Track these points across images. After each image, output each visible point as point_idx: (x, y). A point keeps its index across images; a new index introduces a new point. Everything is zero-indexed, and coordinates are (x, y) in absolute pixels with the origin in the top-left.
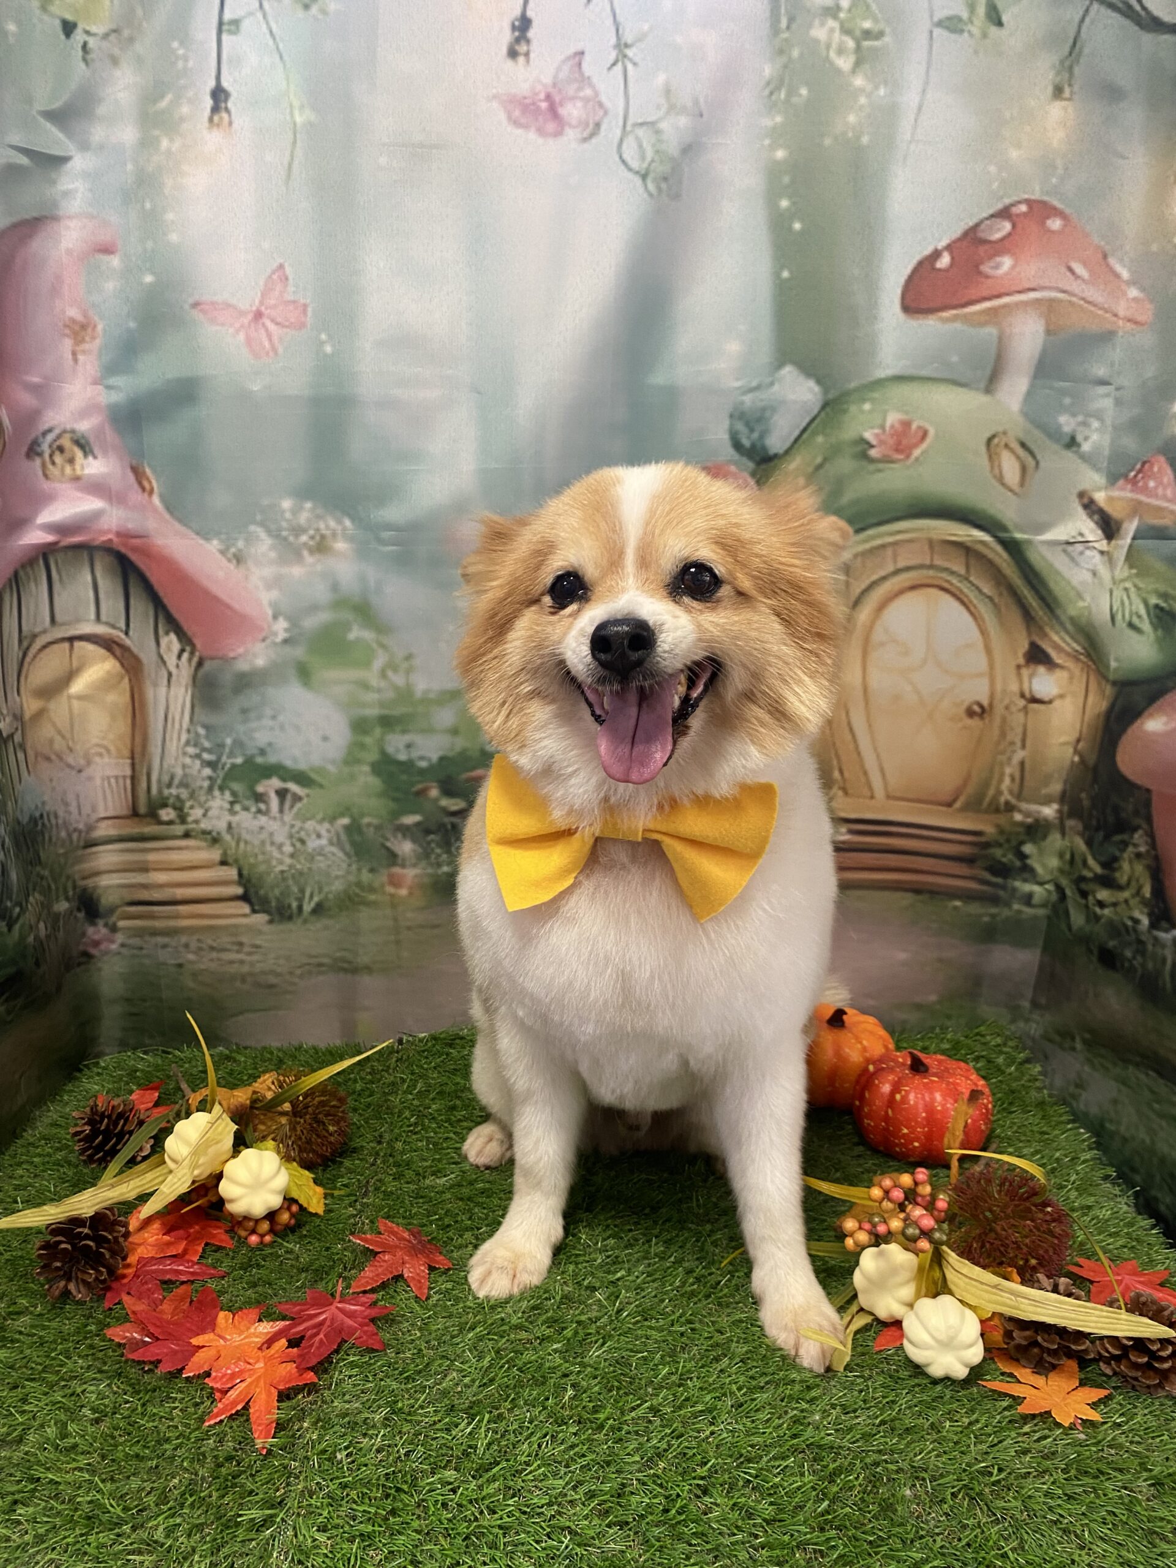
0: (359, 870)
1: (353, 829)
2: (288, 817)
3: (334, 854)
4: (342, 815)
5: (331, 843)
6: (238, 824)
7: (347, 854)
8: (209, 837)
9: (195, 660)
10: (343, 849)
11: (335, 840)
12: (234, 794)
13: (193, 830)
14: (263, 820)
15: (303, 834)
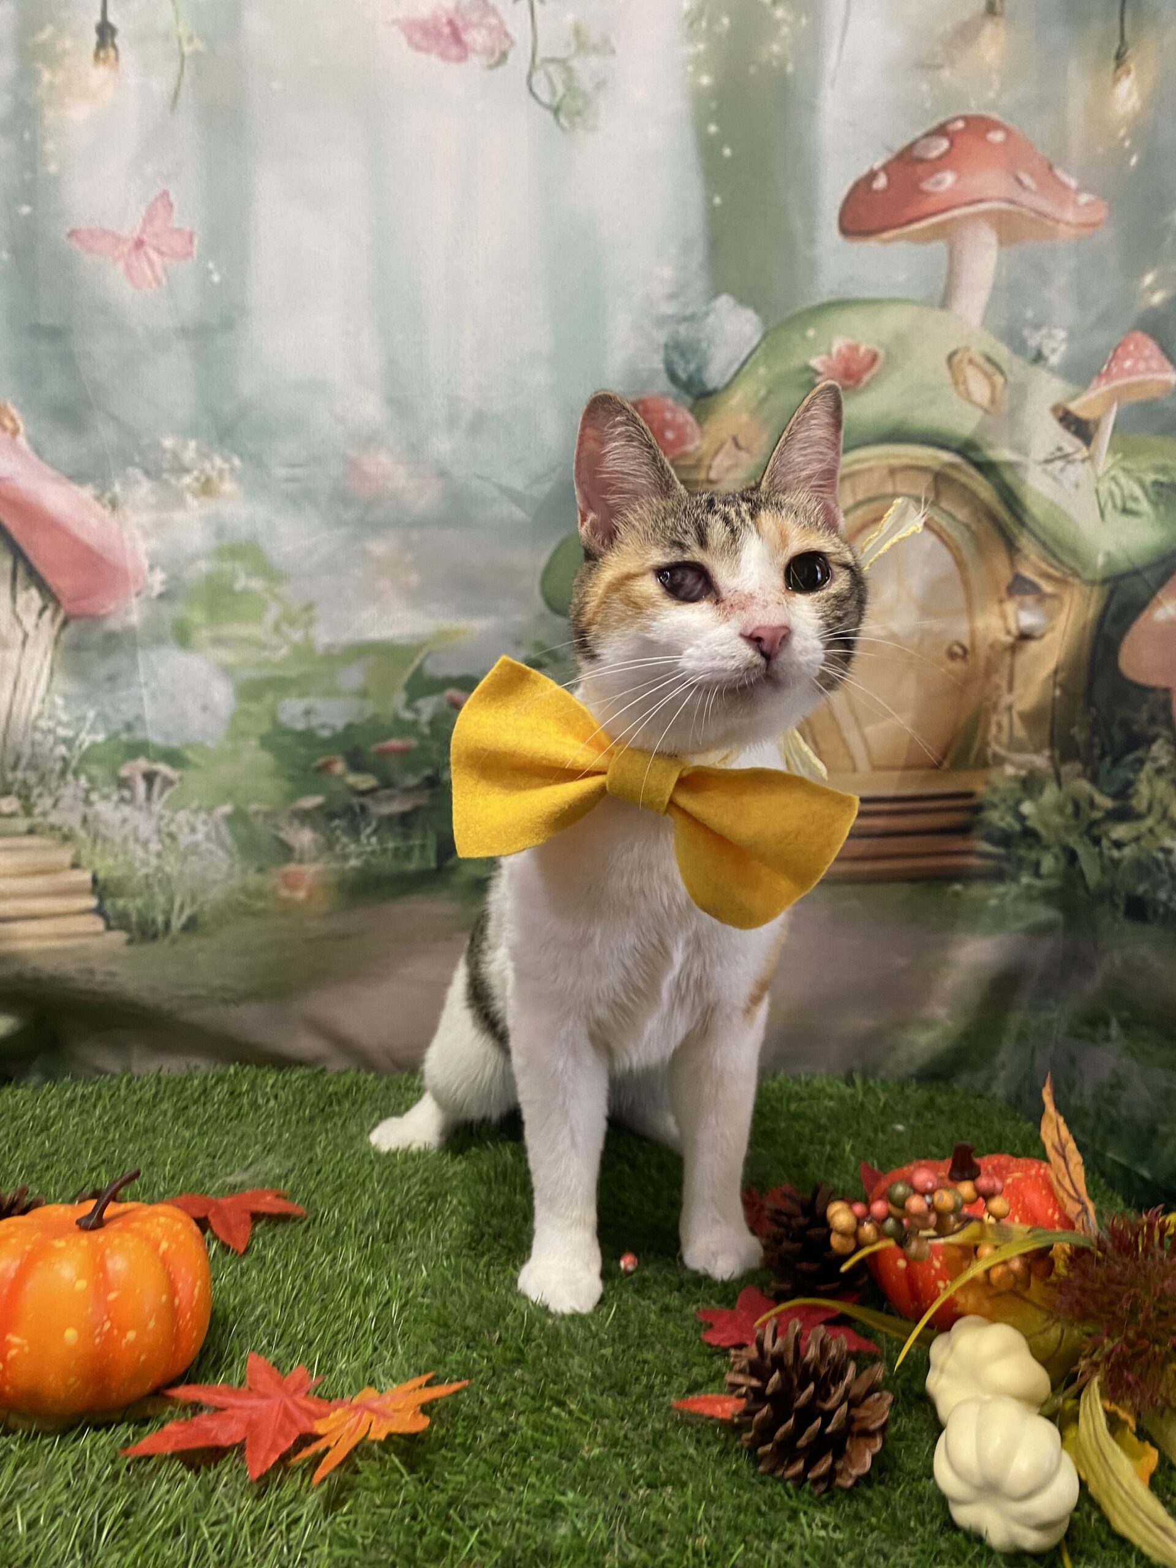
0: (244, 871)
1: (237, 818)
2: (157, 807)
3: (211, 852)
4: (223, 802)
5: (208, 837)
6: (97, 816)
7: (228, 852)
8: (58, 834)
9: (60, 619)
10: (222, 844)
11: (213, 835)
12: (91, 779)
13: (40, 824)
14: (126, 810)
15: (173, 828)
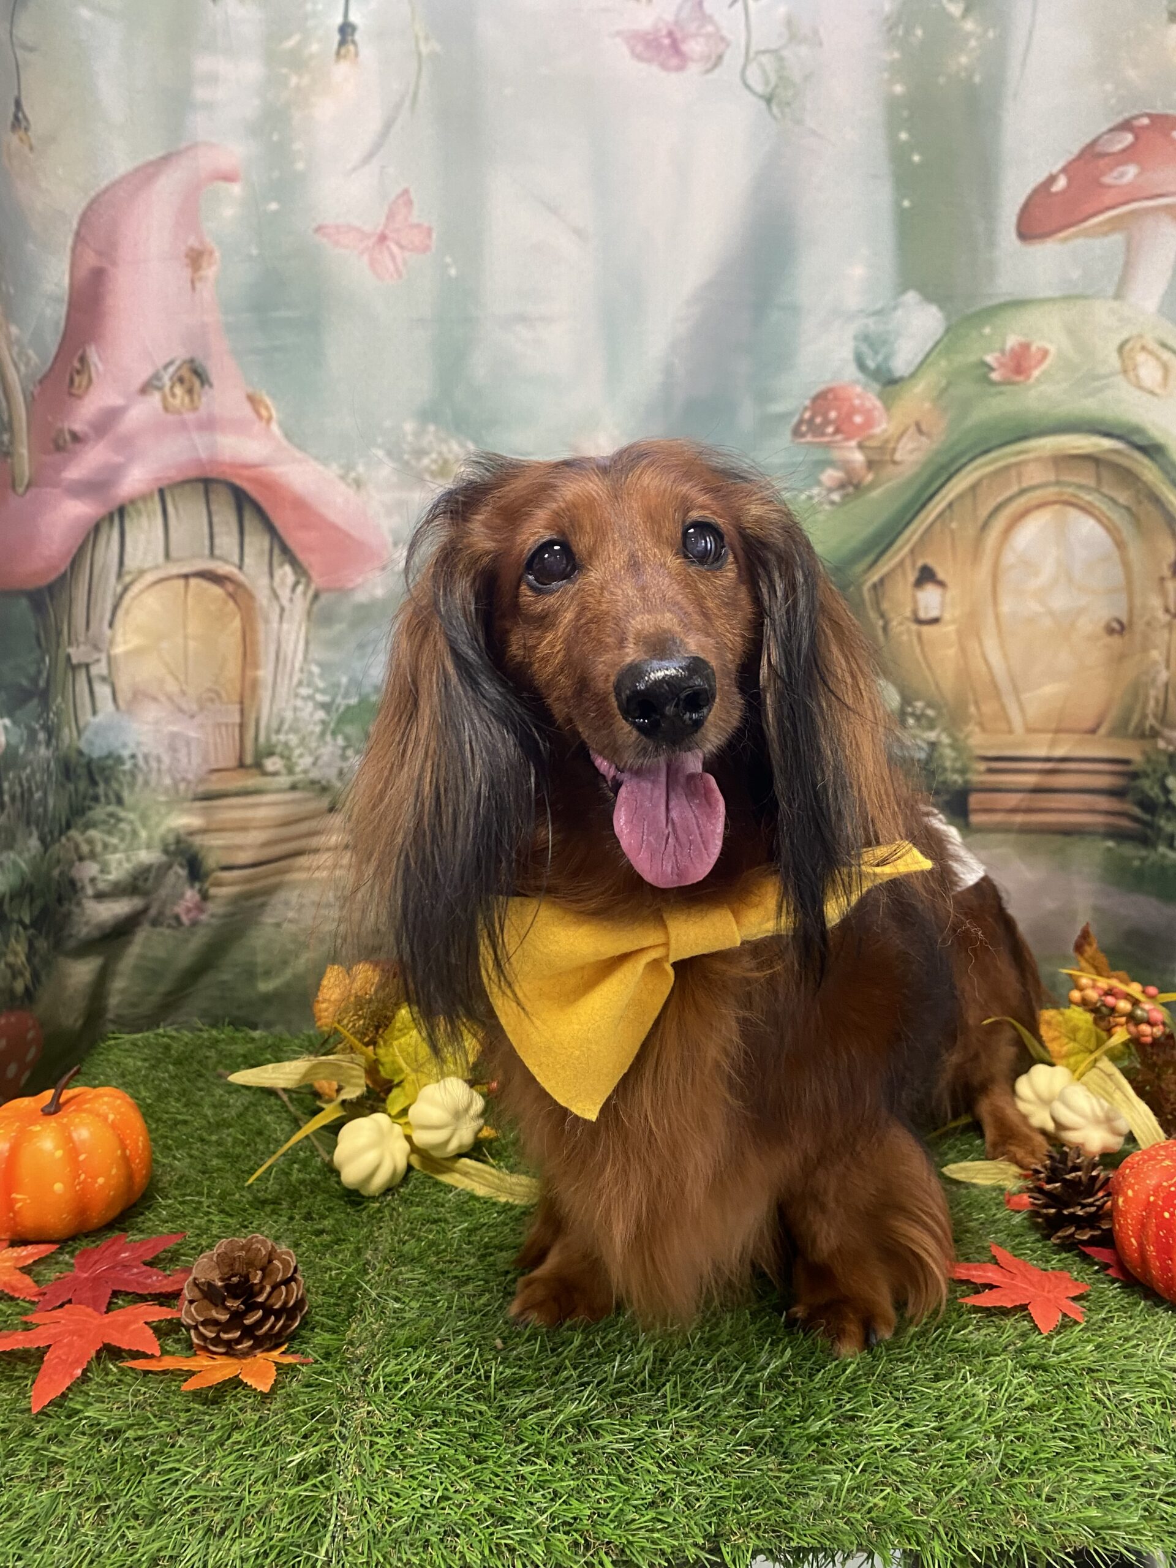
6: (351, 769)
8: (317, 787)
9: (310, 593)
12: (346, 738)
